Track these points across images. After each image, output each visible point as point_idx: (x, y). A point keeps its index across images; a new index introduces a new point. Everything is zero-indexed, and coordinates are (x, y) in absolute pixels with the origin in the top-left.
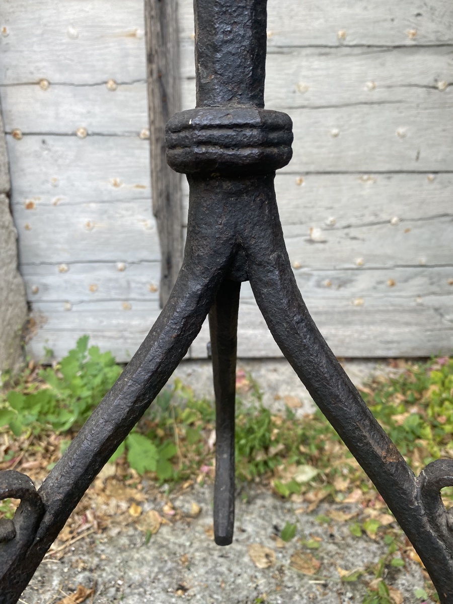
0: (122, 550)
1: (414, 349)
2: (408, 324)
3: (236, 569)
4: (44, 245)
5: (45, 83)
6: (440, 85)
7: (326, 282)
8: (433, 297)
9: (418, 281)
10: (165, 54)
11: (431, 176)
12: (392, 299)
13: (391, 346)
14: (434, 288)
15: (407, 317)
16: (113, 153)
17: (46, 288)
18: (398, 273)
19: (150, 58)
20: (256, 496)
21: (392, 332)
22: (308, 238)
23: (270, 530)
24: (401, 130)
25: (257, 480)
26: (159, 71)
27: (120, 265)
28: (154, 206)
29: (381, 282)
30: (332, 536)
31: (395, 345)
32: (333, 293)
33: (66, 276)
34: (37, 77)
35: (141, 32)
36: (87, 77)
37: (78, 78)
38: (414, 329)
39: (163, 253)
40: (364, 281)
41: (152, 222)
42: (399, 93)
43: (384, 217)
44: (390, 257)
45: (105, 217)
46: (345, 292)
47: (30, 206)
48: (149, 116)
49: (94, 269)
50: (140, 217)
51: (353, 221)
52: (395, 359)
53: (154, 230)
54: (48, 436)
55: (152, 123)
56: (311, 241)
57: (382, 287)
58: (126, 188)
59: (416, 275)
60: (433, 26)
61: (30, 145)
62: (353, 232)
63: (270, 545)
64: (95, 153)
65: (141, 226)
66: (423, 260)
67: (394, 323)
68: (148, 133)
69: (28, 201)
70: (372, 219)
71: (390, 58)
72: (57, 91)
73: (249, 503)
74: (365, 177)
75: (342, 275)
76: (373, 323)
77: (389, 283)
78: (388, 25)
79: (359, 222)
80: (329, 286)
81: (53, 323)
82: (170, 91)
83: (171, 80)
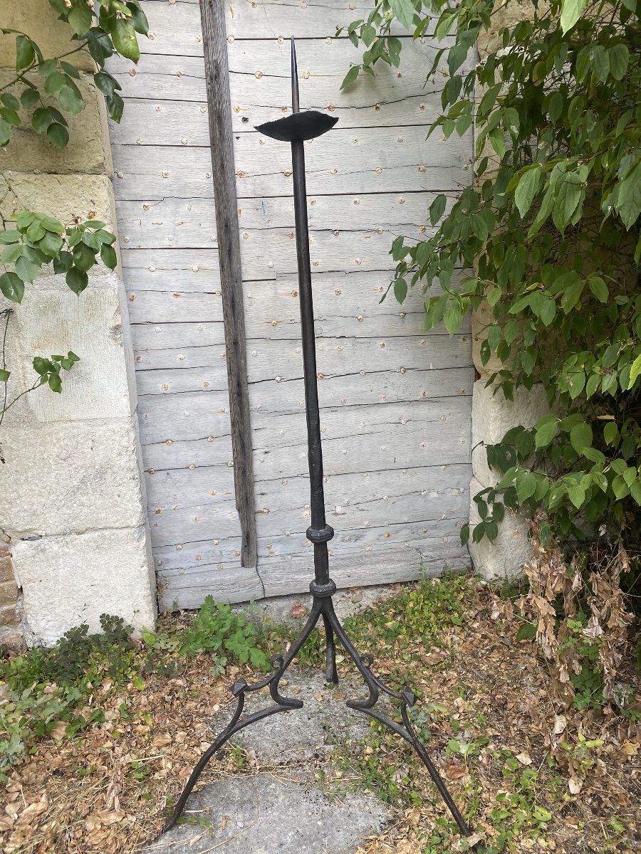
0: (255, 703)
1: (404, 577)
2: (399, 561)
3: (309, 703)
4: (166, 534)
5: (170, 441)
6: (403, 422)
7: (347, 538)
8: (415, 541)
9: (404, 532)
10: (242, 423)
11: (404, 471)
12: (389, 545)
13: (389, 576)
14: (415, 536)
15: (399, 556)
16: (212, 476)
17: (168, 561)
18: (391, 529)
19: (233, 424)
20: (315, 673)
21: (390, 567)
22: (334, 512)
23: (323, 687)
24: (383, 447)
25: (314, 665)
26: (240, 432)
27: (216, 542)
28: (237, 505)
29: (382, 535)
30: (351, 685)
31: (392, 575)
32: (352, 544)
33: (181, 552)
34: (164, 439)
35: (228, 410)
36: (196, 436)
37: (189, 437)
38: (403, 564)
39: (243, 532)
40: (370, 536)
41: (236, 513)
42: (380, 428)
43: (379, 496)
44: (386, 520)
45: (206, 513)
46: (359, 543)
47: (158, 512)
48: (234, 454)
49: (200, 546)
50: (229, 511)
51: (360, 500)
52: (394, 584)
53: (238, 517)
54: (196, 656)
55: (235, 459)
56: (336, 514)
57: (382, 537)
58: (219, 495)
59: (403, 528)
60: (394, 392)
61: (160, 476)
62: (361, 507)
63: (323, 692)
64: (200, 477)
65: (229, 517)
66: (406, 520)
67: (391, 561)
68: (233, 463)
69: (157, 509)
70: (371, 498)
71: (372, 410)
72: (177, 445)
73: (311, 677)
74: (365, 475)
75: (357, 533)
76: (378, 562)
77: (386, 535)
78: (370, 393)
79: (364, 501)
80: (350, 540)
81: (174, 583)
82: (246, 441)
83: (247, 436)
